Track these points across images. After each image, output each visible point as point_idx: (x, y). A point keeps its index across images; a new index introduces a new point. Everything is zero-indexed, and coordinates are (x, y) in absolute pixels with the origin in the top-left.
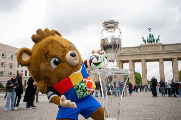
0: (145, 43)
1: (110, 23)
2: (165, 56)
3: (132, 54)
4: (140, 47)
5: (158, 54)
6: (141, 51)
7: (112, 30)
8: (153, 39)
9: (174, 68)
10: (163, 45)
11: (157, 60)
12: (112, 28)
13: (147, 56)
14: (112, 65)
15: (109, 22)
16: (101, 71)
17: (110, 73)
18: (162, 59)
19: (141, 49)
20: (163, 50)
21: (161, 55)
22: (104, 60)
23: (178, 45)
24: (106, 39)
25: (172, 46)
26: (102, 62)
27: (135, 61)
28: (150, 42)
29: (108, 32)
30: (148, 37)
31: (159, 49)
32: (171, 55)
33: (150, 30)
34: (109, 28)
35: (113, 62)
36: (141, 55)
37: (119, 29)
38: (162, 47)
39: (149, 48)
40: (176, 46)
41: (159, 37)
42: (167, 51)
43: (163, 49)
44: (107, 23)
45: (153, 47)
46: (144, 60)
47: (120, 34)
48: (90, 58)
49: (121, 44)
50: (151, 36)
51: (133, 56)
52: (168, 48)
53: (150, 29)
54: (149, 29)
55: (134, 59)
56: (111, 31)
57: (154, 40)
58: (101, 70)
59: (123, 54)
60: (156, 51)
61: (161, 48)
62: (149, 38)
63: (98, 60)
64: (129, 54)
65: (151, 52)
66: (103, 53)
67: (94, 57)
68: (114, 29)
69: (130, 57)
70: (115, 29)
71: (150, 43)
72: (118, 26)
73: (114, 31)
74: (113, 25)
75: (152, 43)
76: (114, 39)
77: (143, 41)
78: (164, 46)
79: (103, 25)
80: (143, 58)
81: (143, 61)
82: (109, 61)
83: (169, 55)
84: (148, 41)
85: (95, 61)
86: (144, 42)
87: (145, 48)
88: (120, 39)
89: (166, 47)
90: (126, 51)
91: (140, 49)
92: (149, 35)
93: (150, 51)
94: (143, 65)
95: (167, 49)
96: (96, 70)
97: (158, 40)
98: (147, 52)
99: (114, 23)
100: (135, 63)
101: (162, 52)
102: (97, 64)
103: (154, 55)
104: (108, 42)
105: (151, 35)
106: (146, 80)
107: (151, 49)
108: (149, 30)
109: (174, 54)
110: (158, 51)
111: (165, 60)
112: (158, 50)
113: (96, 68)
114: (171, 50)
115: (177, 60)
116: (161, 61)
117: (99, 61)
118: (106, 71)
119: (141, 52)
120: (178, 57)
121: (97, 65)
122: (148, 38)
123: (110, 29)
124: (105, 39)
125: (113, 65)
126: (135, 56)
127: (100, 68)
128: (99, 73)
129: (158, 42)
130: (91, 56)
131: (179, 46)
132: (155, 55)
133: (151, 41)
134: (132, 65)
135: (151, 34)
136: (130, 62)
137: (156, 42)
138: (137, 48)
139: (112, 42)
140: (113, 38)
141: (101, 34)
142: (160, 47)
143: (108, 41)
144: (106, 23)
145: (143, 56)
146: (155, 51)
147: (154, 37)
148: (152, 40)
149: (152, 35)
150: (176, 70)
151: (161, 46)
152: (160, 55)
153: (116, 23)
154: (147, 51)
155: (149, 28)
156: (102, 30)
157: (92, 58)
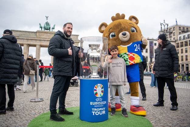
0: (42, 29)
3: (27, 38)
4: (36, 32)
6: (36, 36)
13: (42, 42)
19: (38, 34)
27: (30, 45)
39: (45, 34)
41: (54, 26)
45: (49, 34)
46: (39, 45)
50: (47, 24)
51: (29, 41)
53: (48, 17)
54: (46, 17)
55: (29, 43)
57: (50, 28)
59: (18, 37)
62: (45, 25)
64: (25, 38)
65: (46, 38)
69: (26, 41)
71: (46, 30)
75: (48, 31)
80: (38, 43)
84: (44, 28)
87: (41, 34)
90: (22, 35)
91: (36, 34)
92: (46, 23)
94: (38, 50)
97: (53, 28)
100: (29, 47)
107: (46, 36)
119: (37, 38)
122: (44, 26)
126: (31, 41)
138: (33, 33)
145: (38, 41)
147: (50, 25)
148: (48, 28)
149: (49, 23)
154: (43, 37)
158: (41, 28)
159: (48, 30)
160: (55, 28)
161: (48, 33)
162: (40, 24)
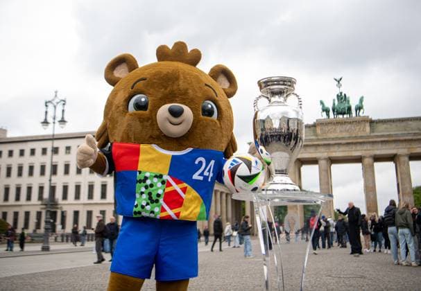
0: (328, 115)
1: (276, 83)
2: (378, 150)
4: (314, 126)
5: (361, 143)
6: (317, 136)
7: (282, 99)
8: (347, 105)
9: (402, 179)
10: (372, 122)
11: (358, 160)
12: (280, 93)
13: (332, 149)
14: (282, 181)
15: (274, 81)
18: (371, 157)
19: (319, 130)
20: (372, 134)
21: (369, 147)
23: (410, 123)
24: (269, 119)
25: (394, 125)
26: (259, 174)
27: (302, 162)
28: (339, 113)
29: (271, 104)
30: (334, 100)
31: (363, 131)
32: (393, 145)
33: (339, 82)
34: (274, 93)
36: (318, 145)
37: (297, 96)
38: (370, 126)
39: (339, 128)
40: (403, 124)
41: (361, 100)
42: (382, 136)
43: (373, 132)
44: (268, 84)
45: (348, 126)
46: (325, 159)
47: (301, 107)
48: (232, 164)
50: (342, 98)
52: (386, 128)
53: (341, 79)
54: (336, 80)
55: (298, 156)
56: (278, 102)
57: (349, 109)
58: (257, 192)
60: (356, 137)
61: (368, 129)
62: (336, 103)
63: (250, 170)
65: (343, 138)
66: (262, 153)
67: (240, 161)
68: (285, 95)
70: (287, 96)
71: (341, 116)
72: (294, 89)
73: (285, 101)
74: (283, 87)
75: (345, 116)
76: (286, 120)
77: (321, 111)
78: (375, 124)
80: (322, 154)
81: (323, 163)
83: (387, 146)
84: (334, 111)
85: (243, 170)
86: (325, 113)
87: (326, 128)
89: (381, 127)
91: (315, 131)
92: (338, 95)
93: (340, 136)
94: (324, 173)
95: (381, 130)
97: (359, 108)
98: (333, 139)
99: (285, 83)
100: (301, 166)
101: (371, 140)
102: (247, 179)
103: (351, 146)
104: (274, 126)
105: (343, 95)
106: (330, 210)
107: (341, 131)
108: (337, 83)
109: (401, 145)
110: (361, 137)
111: (378, 159)
112: (360, 134)
113: (246, 188)
114: (392, 133)
115: (407, 159)
116: (367, 161)
117: (254, 172)
119: (318, 140)
120: (409, 153)
121: (247, 182)
122: (334, 104)
123: (277, 96)
124: (267, 119)
127: (255, 189)
129: (361, 114)
130: (234, 161)
131: (413, 124)
132: (354, 148)
133: (343, 111)
134: (295, 173)
135: (341, 93)
137: (354, 115)
138: (307, 130)
140: (284, 118)
141: (254, 108)
142: (365, 126)
143: (272, 124)
144: (267, 82)
145: (322, 149)
146: (354, 135)
147: (349, 101)
148: (344, 108)
149: (345, 95)
150: (407, 185)
151: (368, 124)
152: (365, 147)
153: (289, 84)
154: (332, 136)
155: (338, 78)
156: (258, 99)
157: (236, 164)
158: (326, 111)
159: (343, 114)
160: (364, 107)
161: (345, 122)
162: (322, 103)
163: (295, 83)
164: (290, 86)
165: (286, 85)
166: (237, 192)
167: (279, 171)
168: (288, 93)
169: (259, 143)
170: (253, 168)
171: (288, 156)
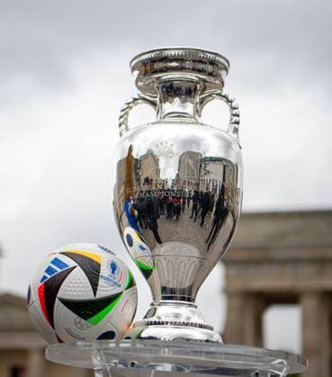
1: (174, 64)
7: (189, 108)
12: (188, 92)
14: (177, 316)
15: (171, 61)
16: (109, 355)
17: (168, 367)
22: (132, 284)
24: (151, 156)
29: (163, 119)
34: (171, 91)
35: (183, 299)
37: (229, 101)
44: (157, 66)
47: (236, 130)
48: (49, 270)
49: (235, 192)
56: (181, 115)
58: (112, 344)
63: (95, 286)
66: (131, 244)
67: (71, 263)
68: (198, 99)
70: (202, 102)
72: (223, 83)
73: (198, 112)
74: (193, 76)
76: (194, 161)
79: (136, 73)
82: (164, 289)
85: (76, 286)
88: (233, 160)
96: (79, 343)
99: (201, 66)
102: (87, 309)
104: (162, 176)
113: (82, 333)
117: (105, 290)
118: (145, 351)
121: (86, 317)
123: (177, 100)
124: (145, 156)
125: (182, 320)
127: (109, 335)
128: (97, 362)
130: (56, 262)
136: (310, 303)
139: (184, 177)
140: (191, 155)
141: (118, 130)
143: (158, 171)
144: (153, 61)
153: (210, 68)
156: (129, 106)
157: (59, 270)
163: (226, 69)
164: (210, 74)
165: (200, 71)
166: (60, 341)
167: (172, 291)
168: (207, 93)
169: (125, 220)
170: (101, 282)
171: (195, 252)
